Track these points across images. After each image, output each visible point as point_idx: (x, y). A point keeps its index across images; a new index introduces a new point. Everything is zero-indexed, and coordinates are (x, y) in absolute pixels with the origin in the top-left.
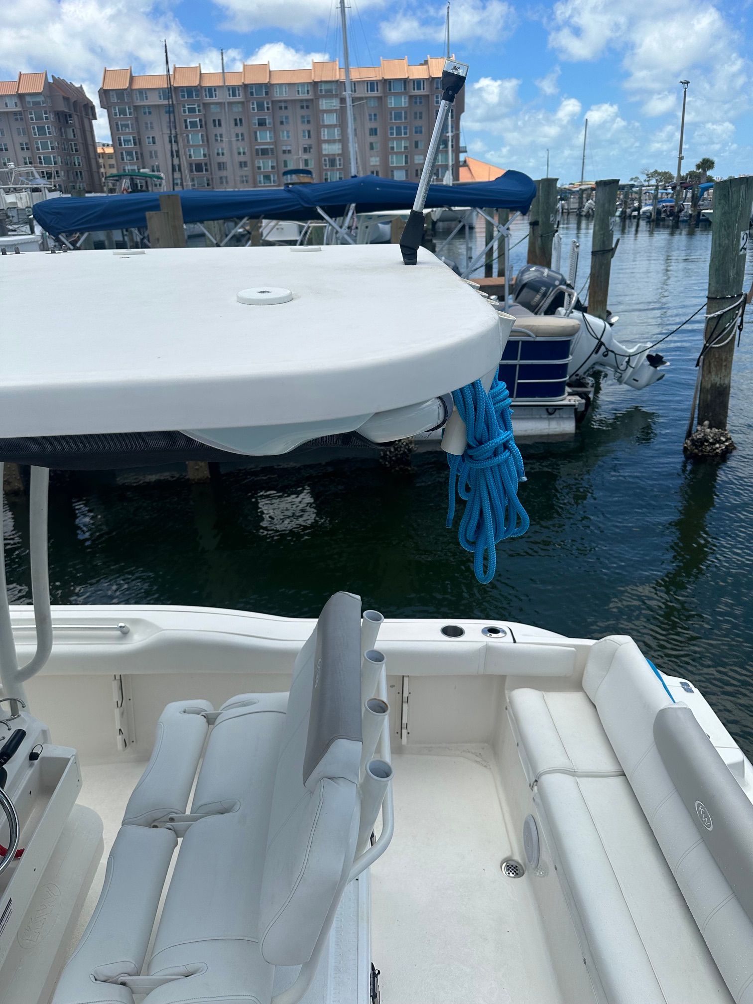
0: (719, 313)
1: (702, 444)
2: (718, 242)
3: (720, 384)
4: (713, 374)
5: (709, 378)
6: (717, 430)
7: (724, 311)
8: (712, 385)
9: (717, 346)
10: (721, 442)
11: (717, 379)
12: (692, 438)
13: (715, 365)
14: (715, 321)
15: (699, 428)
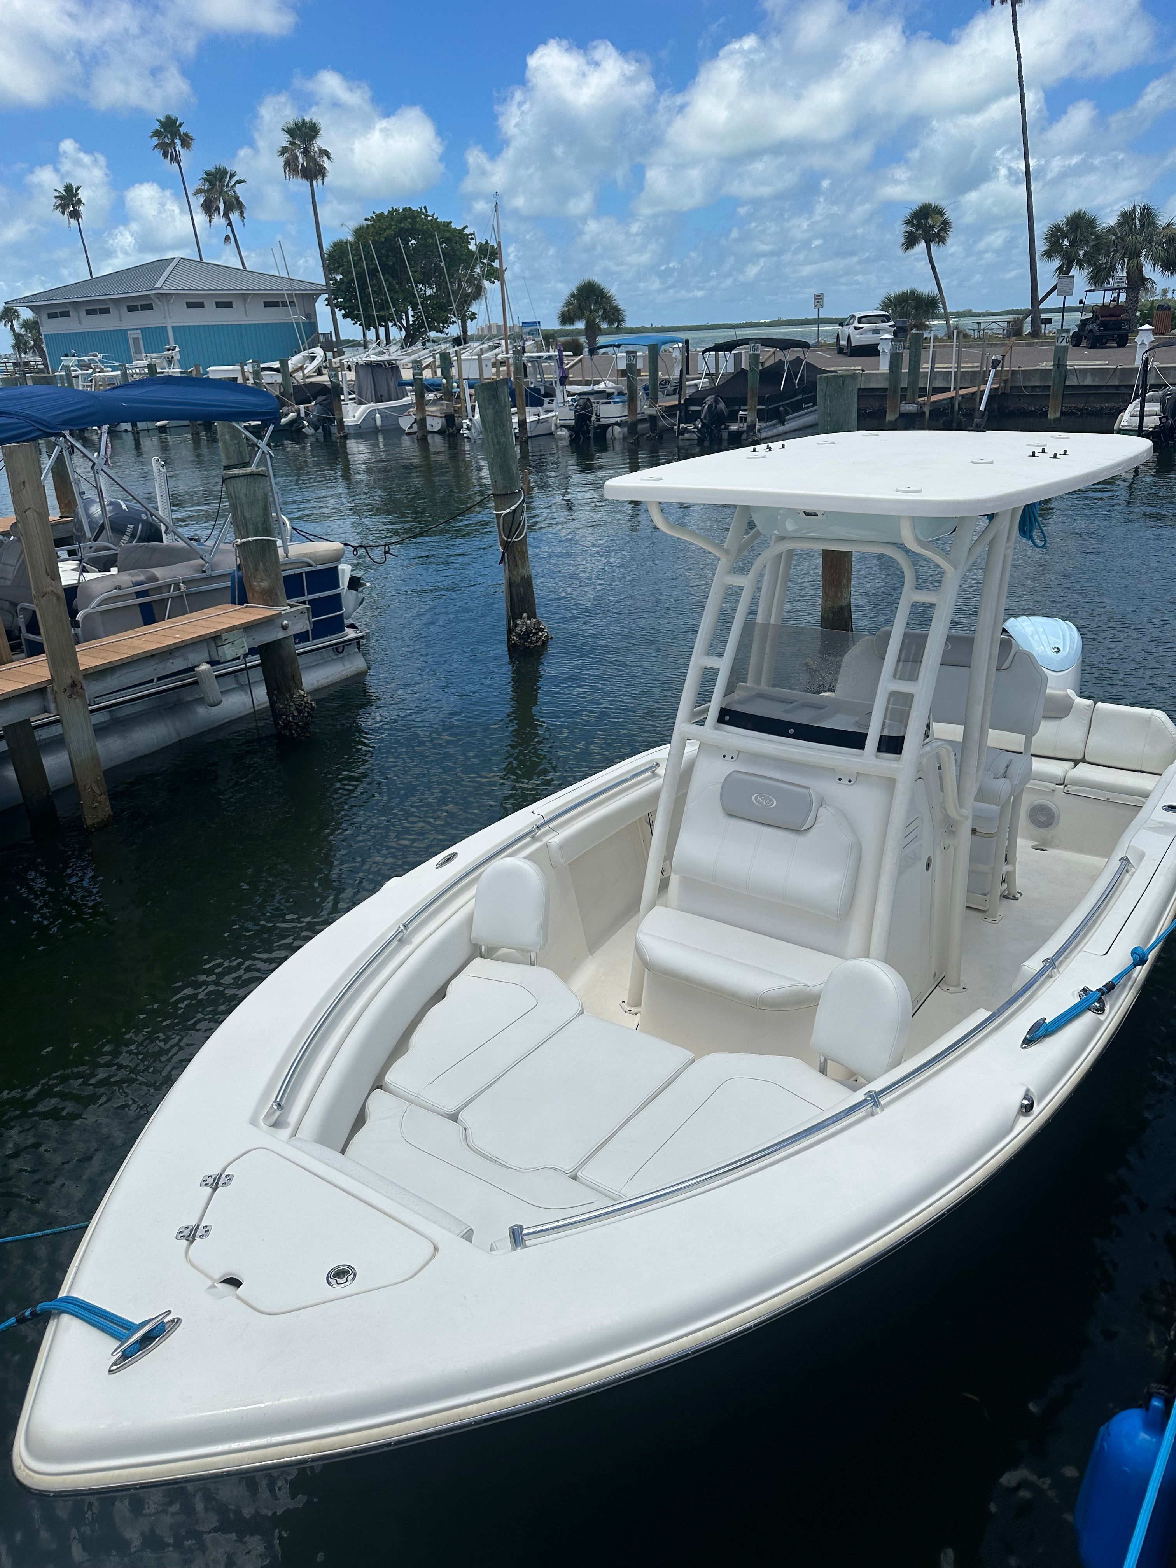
0: (513, 508)
1: (529, 637)
2: (496, 441)
3: (528, 576)
4: (520, 567)
5: (518, 572)
6: (534, 620)
7: (517, 505)
8: (522, 579)
9: (518, 539)
10: (542, 630)
11: (524, 572)
12: (516, 633)
13: (520, 558)
14: (511, 516)
15: (519, 622)
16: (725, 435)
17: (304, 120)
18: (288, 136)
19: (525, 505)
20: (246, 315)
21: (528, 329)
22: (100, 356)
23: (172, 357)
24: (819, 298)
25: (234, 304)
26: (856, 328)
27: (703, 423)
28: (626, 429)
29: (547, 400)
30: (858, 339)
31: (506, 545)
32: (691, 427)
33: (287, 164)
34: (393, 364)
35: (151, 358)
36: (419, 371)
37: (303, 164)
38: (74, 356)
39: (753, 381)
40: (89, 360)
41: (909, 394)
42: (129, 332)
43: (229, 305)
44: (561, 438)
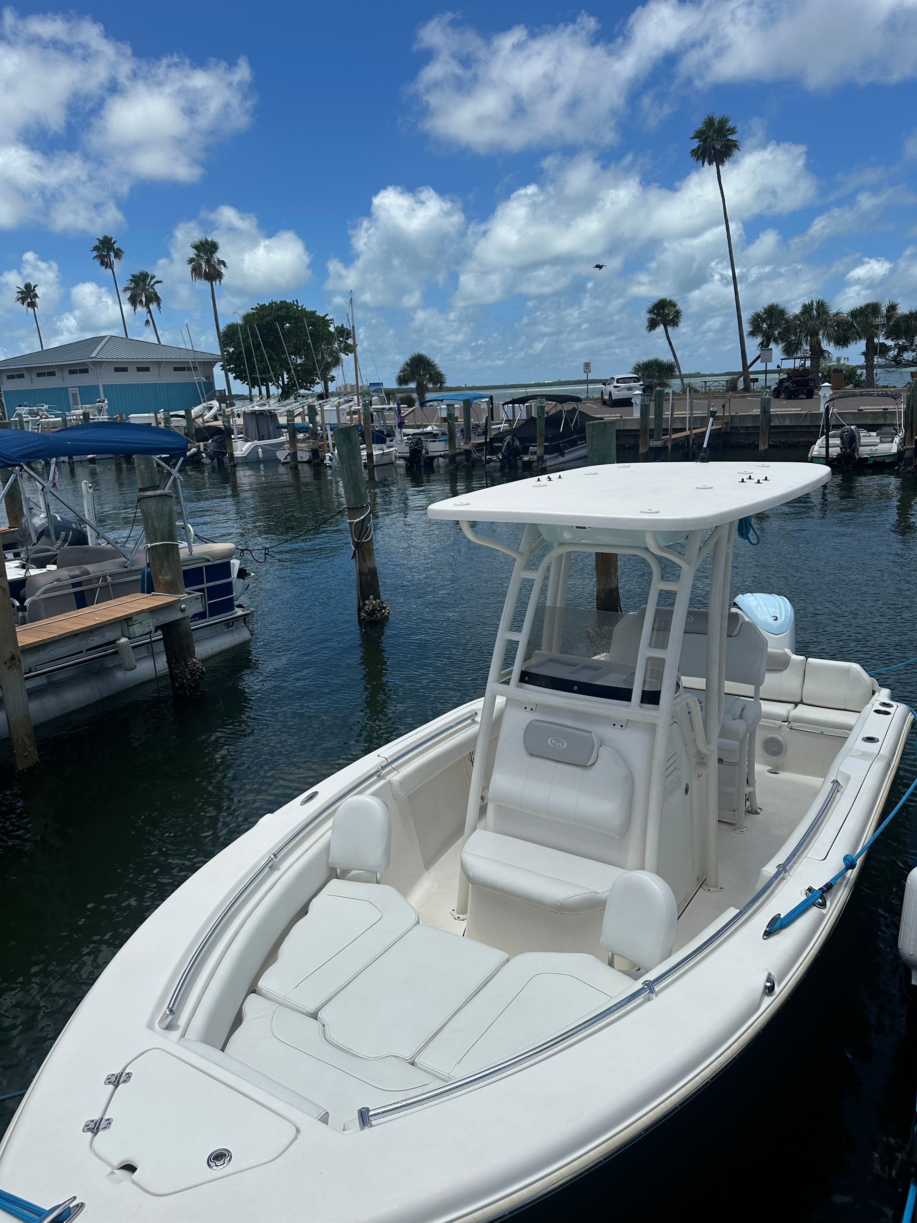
1: (375, 613)
2: (349, 468)
3: (373, 568)
4: (368, 561)
5: (366, 565)
6: (379, 601)
7: (365, 515)
9: (366, 541)
10: (385, 608)
11: (371, 564)
12: (365, 610)
13: (367, 555)
14: (361, 523)
15: (367, 602)
16: (520, 464)
17: (207, 240)
18: (194, 250)
19: (371, 515)
20: (160, 377)
21: (374, 388)
22: (46, 407)
23: (102, 408)
24: (587, 365)
25: (151, 369)
26: (615, 387)
27: (503, 456)
28: (447, 460)
29: (388, 439)
30: (617, 395)
31: (357, 545)
32: (494, 458)
33: (194, 270)
34: (272, 413)
35: (86, 408)
36: (292, 418)
37: (205, 270)
38: (26, 406)
39: (541, 425)
40: (37, 409)
41: (655, 434)
42: (69, 389)
43: (147, 369)
44: (399, 466)
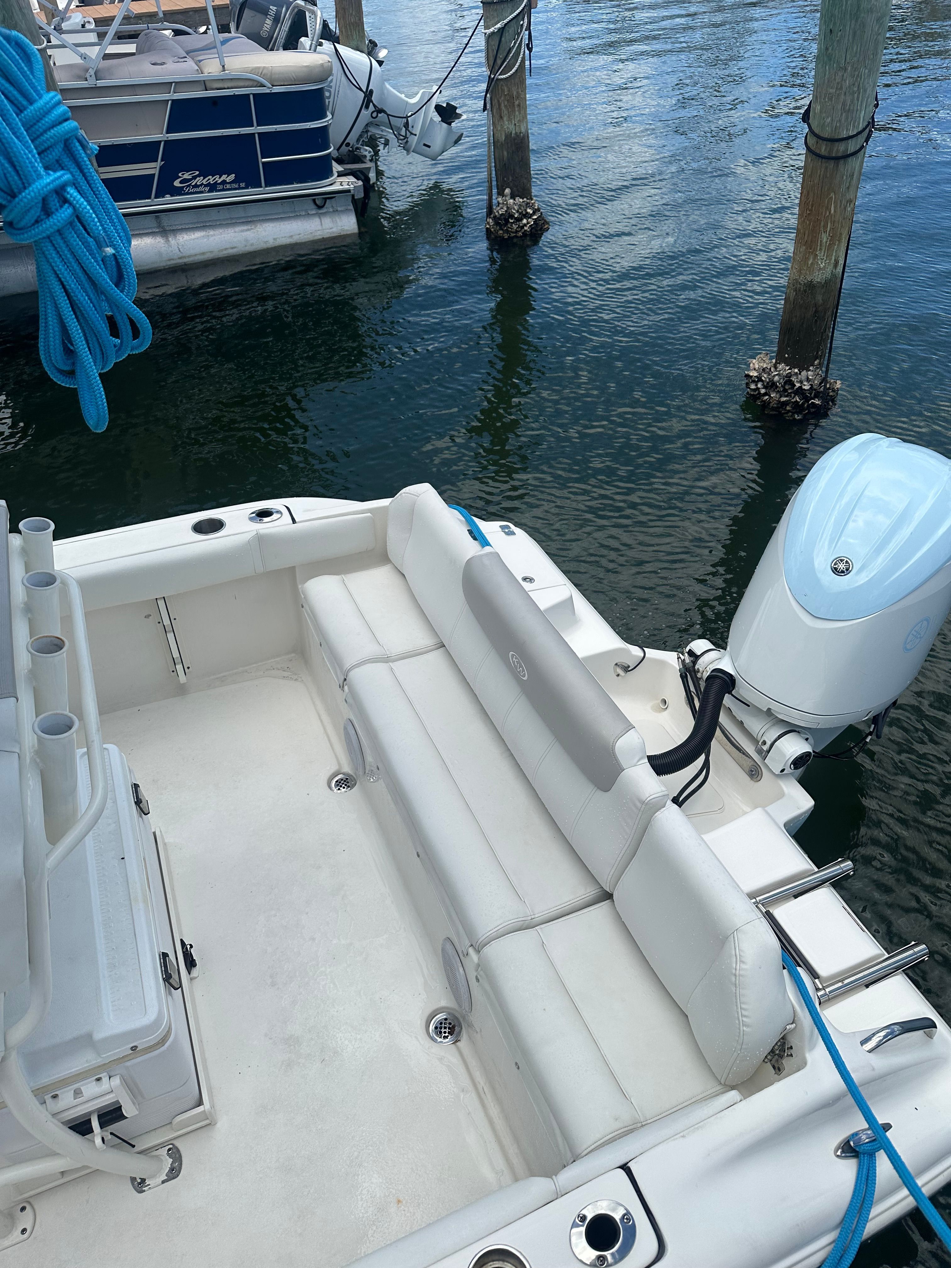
0: (499, 26)
1: (507, 222)
3: (516, 133)
4: (505, 119)
5: (502, 126)
6: (521, 200)
8: (506, 137)
9: (504, 76)
10: (528, 216)
12: (494, 215)
13: (506, 106)
14: (497, 39)
15: (500, 200)
31: (490, 84)
